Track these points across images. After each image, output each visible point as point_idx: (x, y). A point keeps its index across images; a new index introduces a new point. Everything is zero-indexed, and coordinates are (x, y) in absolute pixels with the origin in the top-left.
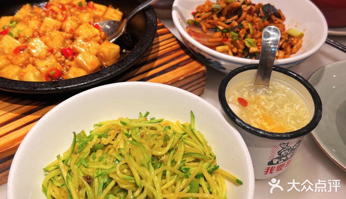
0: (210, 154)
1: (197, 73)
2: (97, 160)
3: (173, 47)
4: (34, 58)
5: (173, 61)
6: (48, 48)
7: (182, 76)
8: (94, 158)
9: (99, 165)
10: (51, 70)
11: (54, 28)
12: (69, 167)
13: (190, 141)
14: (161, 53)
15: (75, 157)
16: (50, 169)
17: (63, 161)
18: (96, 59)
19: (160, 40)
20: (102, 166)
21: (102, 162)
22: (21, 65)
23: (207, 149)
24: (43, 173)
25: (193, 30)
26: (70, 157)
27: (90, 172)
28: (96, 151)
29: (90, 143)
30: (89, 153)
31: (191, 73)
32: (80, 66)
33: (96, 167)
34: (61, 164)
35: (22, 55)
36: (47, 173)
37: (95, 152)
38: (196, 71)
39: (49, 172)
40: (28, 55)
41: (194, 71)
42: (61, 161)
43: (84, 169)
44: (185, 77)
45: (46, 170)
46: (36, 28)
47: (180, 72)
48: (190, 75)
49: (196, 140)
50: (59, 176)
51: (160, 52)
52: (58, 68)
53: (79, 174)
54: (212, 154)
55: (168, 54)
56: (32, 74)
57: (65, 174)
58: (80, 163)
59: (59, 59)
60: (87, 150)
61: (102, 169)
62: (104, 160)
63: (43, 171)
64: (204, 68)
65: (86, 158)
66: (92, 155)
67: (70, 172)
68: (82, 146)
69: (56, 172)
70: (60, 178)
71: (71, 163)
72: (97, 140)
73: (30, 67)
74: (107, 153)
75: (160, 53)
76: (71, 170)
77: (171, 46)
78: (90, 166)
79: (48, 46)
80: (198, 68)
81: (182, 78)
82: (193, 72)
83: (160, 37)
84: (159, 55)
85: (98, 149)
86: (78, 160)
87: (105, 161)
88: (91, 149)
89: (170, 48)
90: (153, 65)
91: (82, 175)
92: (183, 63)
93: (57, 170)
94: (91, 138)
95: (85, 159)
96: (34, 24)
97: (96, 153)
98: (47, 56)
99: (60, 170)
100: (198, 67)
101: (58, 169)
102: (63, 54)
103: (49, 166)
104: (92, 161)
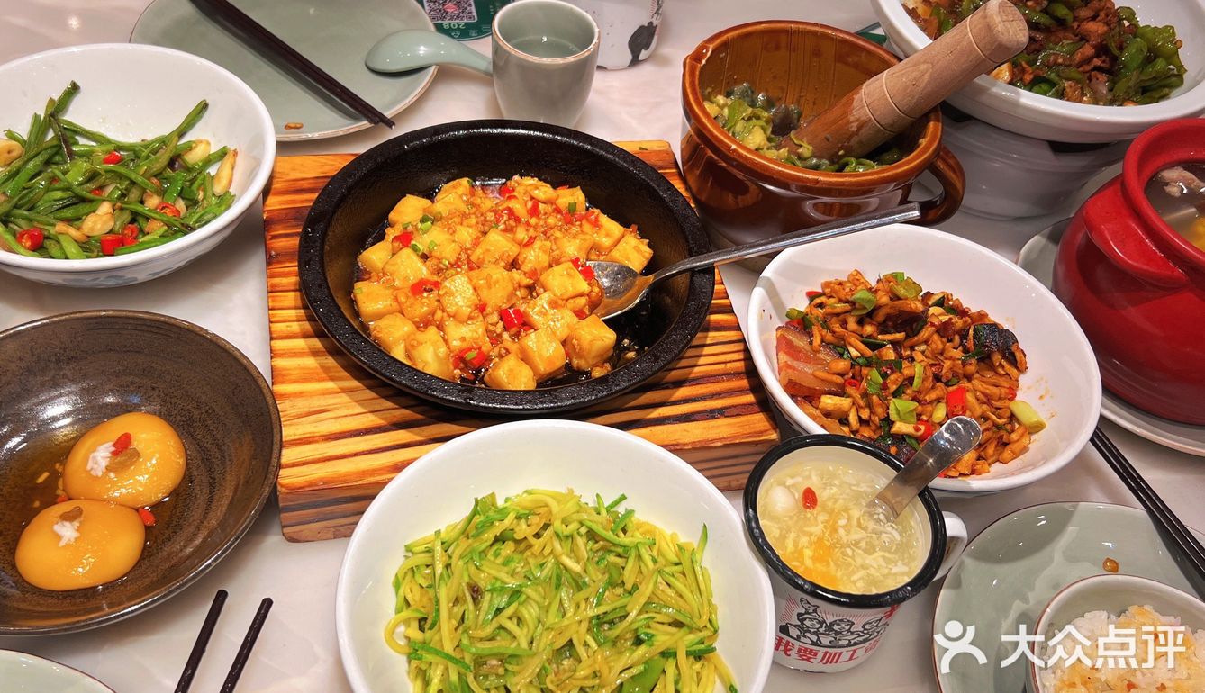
0: (710, 621)
1: (756, 443)
2: (499, 561)
3: (729, 365)
4: (445, 314)
5: (717, 399)
6: (478, 302)
7: (720, 439)
8: (497, 555)
9: (499, 571)
10: (470, 349)
11: (501, 258)
12: (450, 557)
13: (681, 583)
14: (699, 372)
15: (464, 544)
16: (416, 549)
17: (443, 543)
18: (562, 350)
19: (708, 342)
20: (503, 576)
21: (506, 569)
22: (417, 319)
23: (706, 608)
24: (402, 552)
25: (790, 337)
26: (457, 539)
27: (483, 581)
28: (504, 542)
29: (497, 524)
30: (490, 542)
31: (743, 438)
32: (525, 358)
33: (494, 572)
34: (438, 548)
35: (424, 300)
36: (410, 554)
37: (501, 543)
38: (755, 437)
39: (413, 553)
40: (436, 303)
41: (751, 437)
42: (440, 543)
43: (472, 569)
44: (725, 445)
45: (408, 549)
46: (468, 245)
47: (720, 429)
48: (737, 441)
49: (694, 584)
50: (427, 566)
51: (697, 369)
52: (484, 349)
53: (462, 577)
54: (714, 622)
55: (712, 379)
56: (431, 349)
57: (439, 569)
58: (469, 556)
59: (491, 328)
60: (489, 536)
61: (502, 582)
62: (513, 565)
63: (404, 549)
64: (774, 436)
65: (483, 551)
66: (495, 548)
67: (448, 566)
68: (483, 526)
69: (424, 558)
70: (428, 571)
71: (456, 551)
72: (512, 523)
73: (433, 330)
74: (522, 552)
75: (696, 373)
76: (450, 565)
77: (725, 363)
78: (484, 568)
79: (478, 295)
80: (761, 433)
81: (719, 444)
82: (747, 438)
83: (711, 334)
84: (692, 376)
85: (509, 540)
86: (468, 550)
87: (513, 567)
88: (496, 536)
89: (723, 366)
90: (671, 396)
91: (466, 579)
92: (735, 411)
93: (427, 555)
94: (503, 513)
95: (480, 552)
96: (466, 234)
97: (503, 547)
98: (470, 318)
99: (433, 557)
100: (763, 428)
101: (430, 554)
102: (501, 319)
103: (417, 544)
104: (492, 558)
